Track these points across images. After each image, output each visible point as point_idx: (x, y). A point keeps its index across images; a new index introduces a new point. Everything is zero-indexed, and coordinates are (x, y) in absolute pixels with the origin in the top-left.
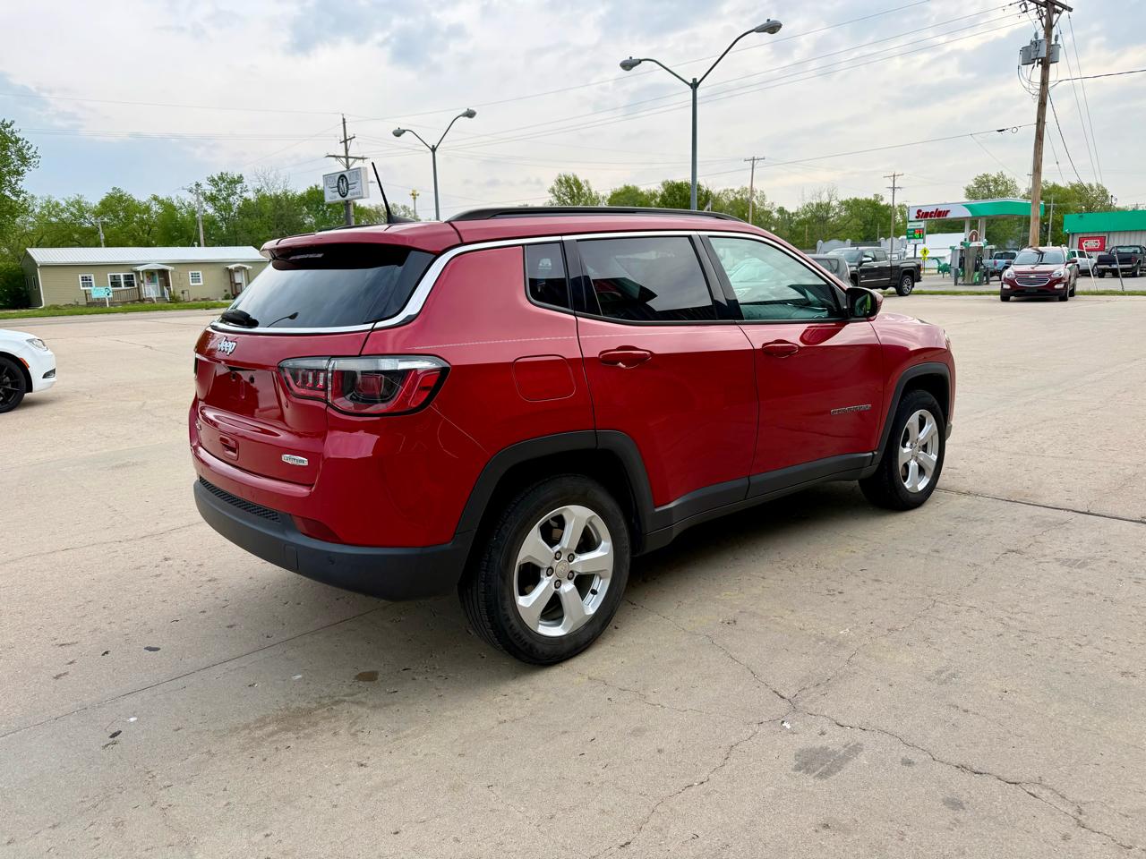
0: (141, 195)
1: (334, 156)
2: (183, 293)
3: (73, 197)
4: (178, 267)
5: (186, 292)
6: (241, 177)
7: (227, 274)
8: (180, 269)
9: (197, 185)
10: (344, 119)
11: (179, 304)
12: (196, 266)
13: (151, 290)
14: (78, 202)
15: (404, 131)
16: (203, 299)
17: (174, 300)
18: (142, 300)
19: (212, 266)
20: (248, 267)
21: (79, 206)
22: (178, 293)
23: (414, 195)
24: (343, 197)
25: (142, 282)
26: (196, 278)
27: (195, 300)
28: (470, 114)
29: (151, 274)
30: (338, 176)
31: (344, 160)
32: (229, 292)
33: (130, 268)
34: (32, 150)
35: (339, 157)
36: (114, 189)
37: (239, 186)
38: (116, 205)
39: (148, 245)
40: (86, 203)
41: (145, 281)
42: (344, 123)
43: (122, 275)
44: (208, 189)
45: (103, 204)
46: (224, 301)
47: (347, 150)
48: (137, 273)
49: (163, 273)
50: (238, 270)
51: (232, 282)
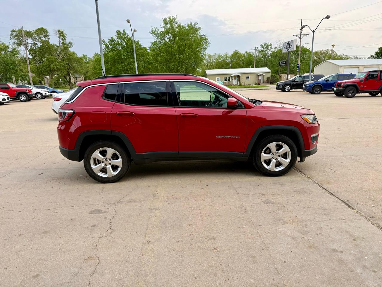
0: (242, 52)
1: (296, 35)
2: (243, 83)
3: (225, 53)
4: (243, 74)
5: (244, 83)
6: (271, 44)
7: (257, 77)
8: (244, 75)
9: (257, 48)
10: (302, 21)
11: (241, 86)
12: (248, 74)
13: (234, 82)
14: (226, 55)
15: (305, 26)
16: (249, 85)
17: (240, 85)
18: (231, 85)
19: (253, 74)
20: (264, 74)
21: (226, 56)
22: (242, 83)
23: (333, 46)
24: (288, 50)
25: (232, 79)
26: (248, 78)
27: (246, 85)
28: (328, 17)
29: (235, 77)
30: (287, 43)
31: (299, 36)
32: (257, 83)
33: (229, 75)
34: (209, 41)
35: (298, 35)
36: (236, 50)
37: (270, 47)
38: (236, 55)
39: (242, 67)
40: (228, 55)
41: (233, 79)
42: (302, 22)
43: (227, 77)
44: (261, 49)
45: (232, 55)
46: (255, 86)
47: (301, 32)
48: (231, 76)
49: (238, 77)
50: (260, 75)
51: (258, 79)
